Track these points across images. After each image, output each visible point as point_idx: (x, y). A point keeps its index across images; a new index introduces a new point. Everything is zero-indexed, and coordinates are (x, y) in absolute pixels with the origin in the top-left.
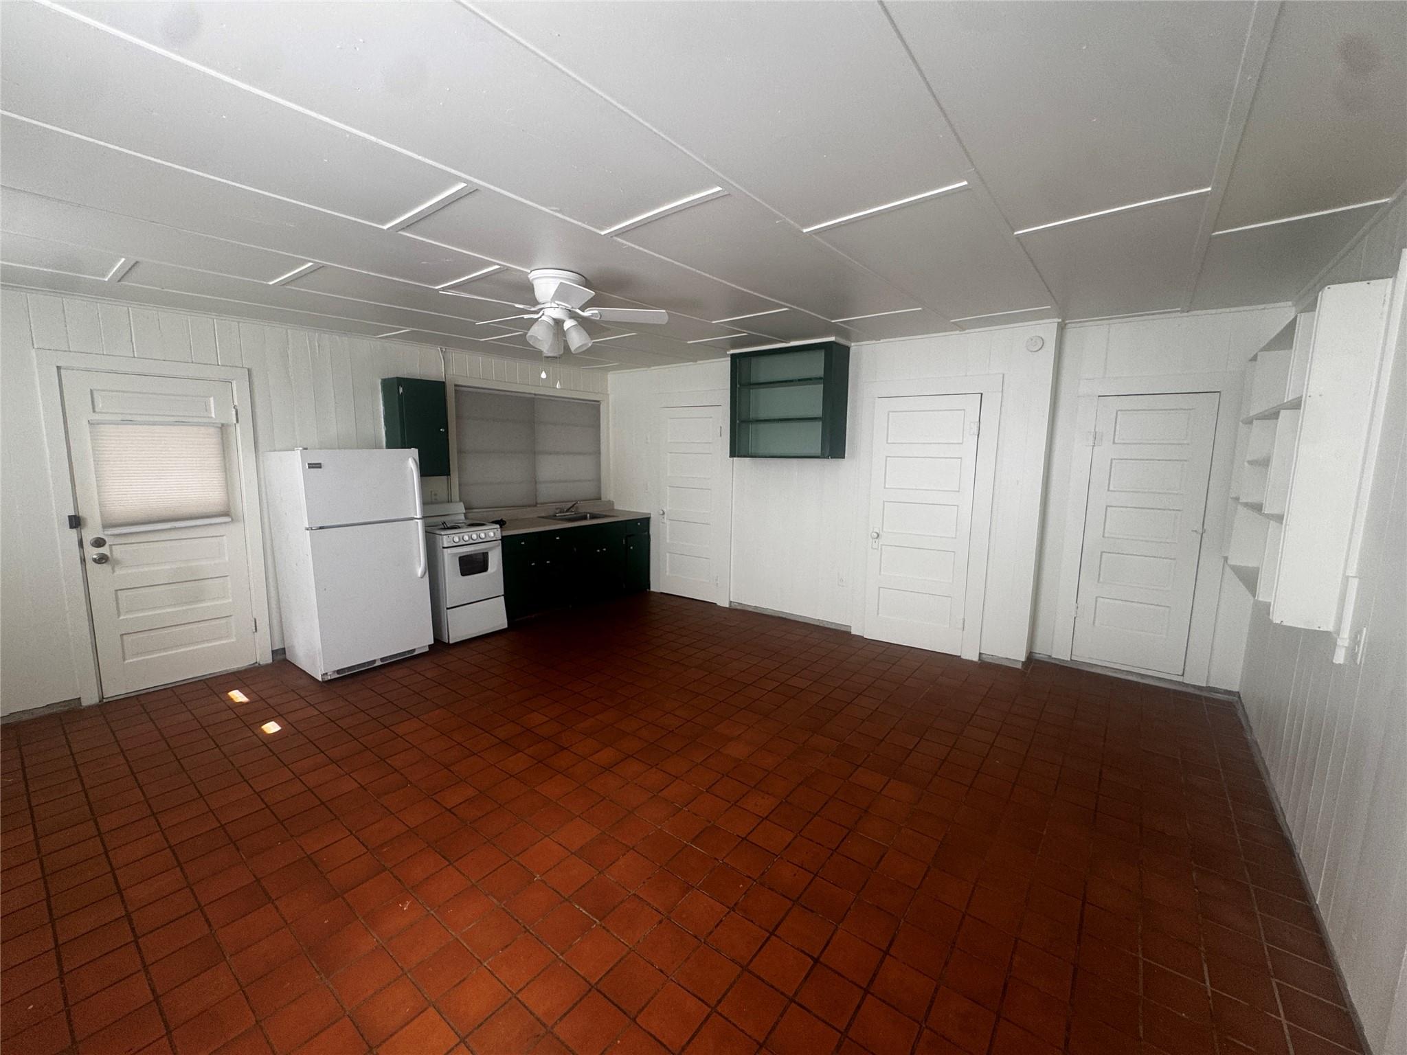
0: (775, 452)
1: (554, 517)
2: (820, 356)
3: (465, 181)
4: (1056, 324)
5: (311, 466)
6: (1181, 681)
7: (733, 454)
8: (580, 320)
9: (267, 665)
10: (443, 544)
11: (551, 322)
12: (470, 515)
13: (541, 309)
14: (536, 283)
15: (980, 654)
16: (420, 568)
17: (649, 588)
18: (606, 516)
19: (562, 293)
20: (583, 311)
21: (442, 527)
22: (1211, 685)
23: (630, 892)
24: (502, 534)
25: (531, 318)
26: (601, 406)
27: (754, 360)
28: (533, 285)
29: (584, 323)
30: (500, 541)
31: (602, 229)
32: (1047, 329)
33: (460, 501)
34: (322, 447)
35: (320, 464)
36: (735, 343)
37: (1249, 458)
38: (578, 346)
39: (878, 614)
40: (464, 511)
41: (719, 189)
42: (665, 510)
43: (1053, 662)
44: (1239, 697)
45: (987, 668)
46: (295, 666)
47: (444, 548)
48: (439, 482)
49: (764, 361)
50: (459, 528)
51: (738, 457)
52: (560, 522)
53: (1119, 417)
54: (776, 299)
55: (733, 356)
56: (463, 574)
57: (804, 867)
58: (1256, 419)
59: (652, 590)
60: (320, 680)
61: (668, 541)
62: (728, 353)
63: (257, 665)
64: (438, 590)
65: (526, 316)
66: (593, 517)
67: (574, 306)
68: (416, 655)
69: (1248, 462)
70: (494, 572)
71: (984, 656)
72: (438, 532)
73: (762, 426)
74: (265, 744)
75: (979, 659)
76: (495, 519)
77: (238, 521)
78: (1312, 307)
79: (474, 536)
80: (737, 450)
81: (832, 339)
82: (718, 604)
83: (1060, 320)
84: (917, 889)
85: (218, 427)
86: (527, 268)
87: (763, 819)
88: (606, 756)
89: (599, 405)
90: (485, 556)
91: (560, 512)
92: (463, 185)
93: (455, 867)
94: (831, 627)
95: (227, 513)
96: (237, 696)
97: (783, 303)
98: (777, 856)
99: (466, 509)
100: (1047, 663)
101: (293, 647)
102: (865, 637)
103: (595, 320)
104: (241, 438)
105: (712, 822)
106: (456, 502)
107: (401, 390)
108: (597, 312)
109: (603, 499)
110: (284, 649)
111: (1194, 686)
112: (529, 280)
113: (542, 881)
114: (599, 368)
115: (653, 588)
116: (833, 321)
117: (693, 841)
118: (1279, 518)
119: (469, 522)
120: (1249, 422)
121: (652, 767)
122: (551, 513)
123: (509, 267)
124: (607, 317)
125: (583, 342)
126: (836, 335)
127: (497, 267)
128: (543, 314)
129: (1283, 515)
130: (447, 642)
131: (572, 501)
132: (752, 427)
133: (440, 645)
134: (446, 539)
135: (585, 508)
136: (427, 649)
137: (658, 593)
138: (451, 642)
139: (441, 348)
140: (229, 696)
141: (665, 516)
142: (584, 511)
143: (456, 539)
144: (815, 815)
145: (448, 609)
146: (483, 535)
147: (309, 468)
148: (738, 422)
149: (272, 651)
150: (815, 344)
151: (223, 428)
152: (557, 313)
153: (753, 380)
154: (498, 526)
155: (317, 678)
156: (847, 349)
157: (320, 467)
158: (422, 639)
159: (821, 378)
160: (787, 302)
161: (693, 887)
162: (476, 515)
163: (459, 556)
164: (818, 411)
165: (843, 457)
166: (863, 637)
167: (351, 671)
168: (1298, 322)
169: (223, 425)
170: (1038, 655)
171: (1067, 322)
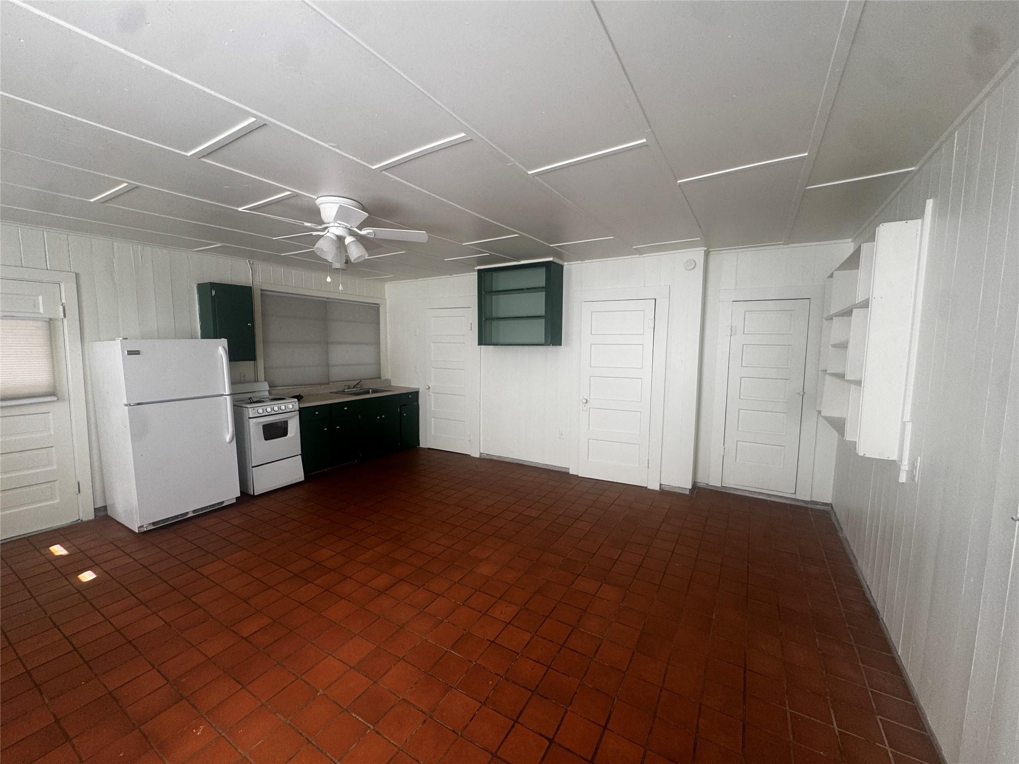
0: (512, 341)
1: (343, 392)
2: (542, 272)
3: (254, 116)
4: (703, 251)
5: (130, 353)
6: (794, 497)
7: (481, 342)
8: (359, 237)
9: (89, 522)
10: (249, 414)
11: (334, 238)
12: (273, 392)
13: (327, 227)
14: (322, 207)
15: (660, 484)
16: (228, 434)
17: (419, 445)
18: (383, 391)
19: (342, 215)
20: (361, 231)
21: (249, 401)
22: (814, 500)
23: (399, 698)
24: (299, 406)
25: (319, 235)
26: (380, 308)
27: (494, 274)
28: (319, 209)
29: (361, 239)
30: (298, 412)
31: (373, 165)
32: (698, 254)
33: (265, 380)
34: (144, 337)
35: (139, 351)
36: (481, 261)
37: (831, 343)
38: (355, 257)
39: (588, 458)
40: (268, 389)
41: (464, 134)
42: (430, 386)
43: (710, 488)
44: (832, 507)
45: (665, 494)
46: (116, 521)
47: (249, 418)
48: (246, 367)
49: (502, 275)
50: (263, 402)
51: (484, 345)
52: (346, 396)
53: (746, 316)
54: (511, 227)
55: (479, 271)
56: (266, 439)
57: (540, 662)
58: (835, 316)
59: (421, 446)
60: (137, 531)
61: (433, 409)
62: (475, 268)
63: (80, 521)
64: (245, 453)
65: (314, 233)
66: (375, 391)
67: (352, 226)
68: (225, 506)
69: (832, 345)
70: (291, 437)
71: (663, 486)
72: (245, 406)
73: (502, 322)
74: (79, 591)
75: (660, 489)
76: (294, 395)
77: (64, 400)
78: (872, 238)
79: (276, 408)
80: (483, 340)
81: (551, 259)
82: (471, 455)
83: (706, 249)
84: (626, 671)
85: (46, 321)
86: (314, 195)
87: (507, 624)
88: (382, 581)
89: (379, 307)
90: (286, 423)
91: (348, 389)
92: (253, 119)
93: (248, 690)
94: (554, 469)
95: (53, 393)
96: (58, 550)
97: (515, 231)
98: (519, 654)
99: (270, 387)
100: (706, 489)
101: (113, 505)
102: (579, 476)
103: (370, 238)
104: (68, 330)
105: (468, 630)
106: (262, 382)
107: (213, 293)
108: (371, 231)
109: (383, 378)
110: (106, 506)
111: (802, 501)
112: (316, 204)
113: (325, 695)
114: (378, 279)
115: (422, 445)
116: (551, 246)
117: (452, 648)
118: (859, 383)
119: (272, 397)
120: (830, 318)
121: (420, 588)
122: (341, 390)
123: (299, 193)
124: (380, 236)
125: (360, 255)
126: (554, 256)
127: (289, 193)
128: (328, 232)
129: (862, 381)
130: (252, 494)
131: (356, 380)
132: (494, 323)
133: (246, 497)
134: (251, 411)
135: (368, 385)
136: (234, 501)
137: (425, 448)
138: (255, 494)
139: (249, 261)
140: (49, 550)
141: (431, 390)
142: (367, 387)
143: (260, 411)
144: (547, 617)
145: (253, 467)
146: (283, 407)
147: (128, 354)
148: (483, 319)
149: (95, 509)
150: (539, 263)
151: (51, 323)
152: (340, 232)
153: (494, 289)
154: (296, 400)
155: (134, 530)
156: (560, 268)
157: (139, 354)
158: (230, 492)
159: (543, 288)
160: (518, 230)
161: (452, 687)
162: (278, 391)
163: (263, 424)
164: (542, 311)
165: (560, 345)
166: (578, 476)
167: (165, 522)
168: (862, 249)
169: (50, 319)
170: (699, 484)
171: (711, 250)
